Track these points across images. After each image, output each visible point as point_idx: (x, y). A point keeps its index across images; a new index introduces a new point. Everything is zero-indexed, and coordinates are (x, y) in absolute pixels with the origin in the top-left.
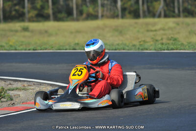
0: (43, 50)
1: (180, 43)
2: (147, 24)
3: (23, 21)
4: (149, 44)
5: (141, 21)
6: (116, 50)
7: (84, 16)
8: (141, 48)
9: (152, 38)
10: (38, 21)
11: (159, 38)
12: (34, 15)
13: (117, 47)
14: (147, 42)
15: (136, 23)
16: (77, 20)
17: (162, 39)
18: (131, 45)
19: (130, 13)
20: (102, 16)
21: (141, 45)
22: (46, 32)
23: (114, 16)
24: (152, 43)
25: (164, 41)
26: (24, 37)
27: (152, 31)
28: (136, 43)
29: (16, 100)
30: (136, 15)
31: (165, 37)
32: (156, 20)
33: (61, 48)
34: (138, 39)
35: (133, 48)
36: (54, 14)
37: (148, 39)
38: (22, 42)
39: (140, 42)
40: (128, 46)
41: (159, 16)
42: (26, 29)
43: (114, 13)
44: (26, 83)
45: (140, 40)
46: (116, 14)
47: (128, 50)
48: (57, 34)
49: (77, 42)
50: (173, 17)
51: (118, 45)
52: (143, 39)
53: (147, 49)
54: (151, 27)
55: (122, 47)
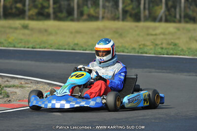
0: (42, 48)
1: (180, 49)
2: (148, 28)
3: (23, 18)
4: (148, 48)
5: (141, 24)
7: (85, 17)
8: (140, 51)
9: (152, 42)
10: (38, 20)
11: (158, 42)
12: (34, 14)
14: (147, 46)
15: (137, 26)
16: (78, 20)
17: (162, 44)
18: (131, 47)
19: (131, 16)
21: (140, 48)
22: (46, 31)
23: (115, 18)
24: (152, 47)
25: (164, 46)
26: (24, 34)
27: (152, 35)
28: (136, 46)
29: (12, 97)
30: (137, 18)
31: (165, 41)
32: (157, 24)
33: (60, 47)
34: (138, 42)
35: (133, 51)
36: (54, 13)
37: (148, 43)
38: (21, 40)
39: (140, 45)
40: (127, 49)
41: (160, 21)
42: (25, 27)
43: (115, 15)
44: (23, 80)
45: (140, 43)
46: (117, 17)
47: (128, 53)
48: (56, 34)
49: (76, 42)
50: (174, 22)
51: (118, 47)
52: (143, 43)
53: (146, 53)
54: (151, 31)
55: (121, 49)
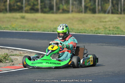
0: (34, 31)
2: (100, 18)
3: (22, 12)
4: (101, 30)
5: (97, 15)
6: (80, 33)
7: (61, 11)
8: (96, 32)
9: (103, 27)
10: (31, 13)
11: (107, 26)
12: (28, 9)
13: (81, 31)
14: (100, 29)
15: (93, 17)
16: (56, 13)
17: (109, 27)
18: (90, 30)
19: (90, 10)
20: (72, 11)
22: (36, 20)
23: (80, 12)
24: (103, 29)
25: (111, 29)
26: (22, 22)
27: (103, 22)
28: (93, 29)
29: (15, 62)
30: (94, 11)
31: (111, 26)
32: (106, 15)
33: (45, 30)
34: (94, 26)
35: (91, 32)
36: (41, 8)
37: (101, 27)
38: (21, 25)
39: (95, 29)
40: (87, 31)
41: (109, 13)
42: (23, 18)
44: (22, 51)
45: (95, 27)
46: (81, 10)
47: (88, 33)
48: (43, 21)
49: (55, 27)
50: (117, 13)
51: (81, 30)
52: (97, 27)
53: (100, 33)
54: (102, 20)
55: (84, 31)
